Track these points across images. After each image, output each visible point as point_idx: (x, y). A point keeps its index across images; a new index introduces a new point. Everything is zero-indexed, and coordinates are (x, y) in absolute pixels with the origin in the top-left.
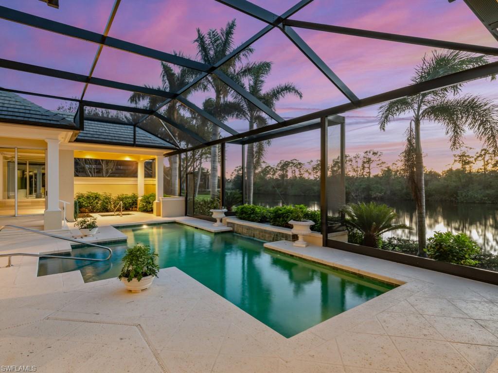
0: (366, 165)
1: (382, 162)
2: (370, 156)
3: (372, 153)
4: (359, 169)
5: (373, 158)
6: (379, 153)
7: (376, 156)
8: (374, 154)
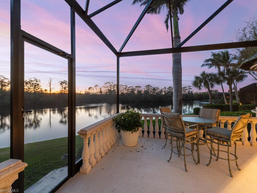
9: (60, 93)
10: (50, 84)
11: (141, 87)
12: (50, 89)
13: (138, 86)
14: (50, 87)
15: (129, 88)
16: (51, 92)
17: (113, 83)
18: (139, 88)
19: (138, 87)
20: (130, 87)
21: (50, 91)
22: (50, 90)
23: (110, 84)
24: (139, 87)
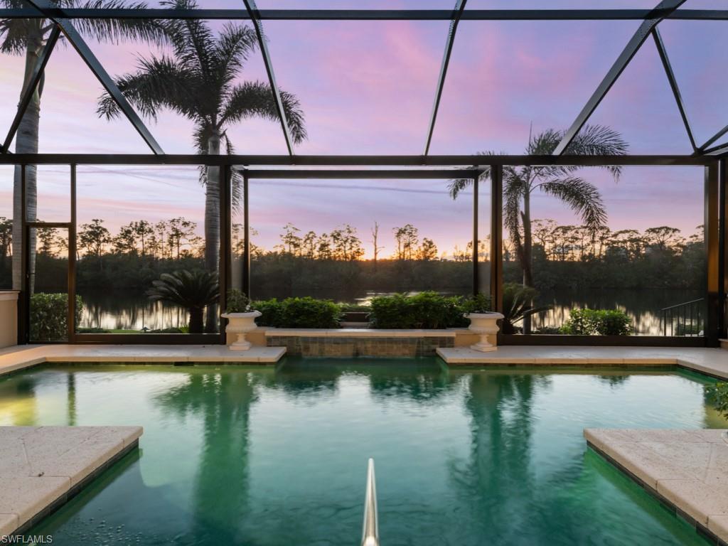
0: (175, 240)
1: (197, 238)
2: (179, 226)
3: (181, 223)
4: (165, 245)
5: (183, 230)
6: (191, 225)
7: (188, 228)
8: (185, 224)
9: (396, 261)
10: (375, 237)
11: (675, 230)
12: (376, 249)
13: (659, 226)
14: (375, 246)
15: (615, 235)
16: (378, 259)
17: (551, 221)
18: (667, 236)
19: (663, 231)
20: (621, 232)
21: (376, 254)
22: (374, 252)
23: (539, 225)
24: (668, 229)
